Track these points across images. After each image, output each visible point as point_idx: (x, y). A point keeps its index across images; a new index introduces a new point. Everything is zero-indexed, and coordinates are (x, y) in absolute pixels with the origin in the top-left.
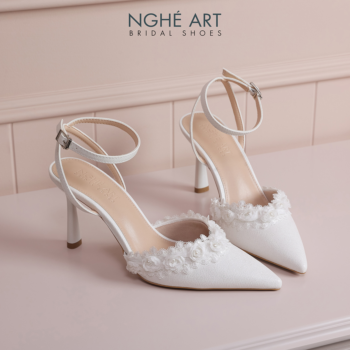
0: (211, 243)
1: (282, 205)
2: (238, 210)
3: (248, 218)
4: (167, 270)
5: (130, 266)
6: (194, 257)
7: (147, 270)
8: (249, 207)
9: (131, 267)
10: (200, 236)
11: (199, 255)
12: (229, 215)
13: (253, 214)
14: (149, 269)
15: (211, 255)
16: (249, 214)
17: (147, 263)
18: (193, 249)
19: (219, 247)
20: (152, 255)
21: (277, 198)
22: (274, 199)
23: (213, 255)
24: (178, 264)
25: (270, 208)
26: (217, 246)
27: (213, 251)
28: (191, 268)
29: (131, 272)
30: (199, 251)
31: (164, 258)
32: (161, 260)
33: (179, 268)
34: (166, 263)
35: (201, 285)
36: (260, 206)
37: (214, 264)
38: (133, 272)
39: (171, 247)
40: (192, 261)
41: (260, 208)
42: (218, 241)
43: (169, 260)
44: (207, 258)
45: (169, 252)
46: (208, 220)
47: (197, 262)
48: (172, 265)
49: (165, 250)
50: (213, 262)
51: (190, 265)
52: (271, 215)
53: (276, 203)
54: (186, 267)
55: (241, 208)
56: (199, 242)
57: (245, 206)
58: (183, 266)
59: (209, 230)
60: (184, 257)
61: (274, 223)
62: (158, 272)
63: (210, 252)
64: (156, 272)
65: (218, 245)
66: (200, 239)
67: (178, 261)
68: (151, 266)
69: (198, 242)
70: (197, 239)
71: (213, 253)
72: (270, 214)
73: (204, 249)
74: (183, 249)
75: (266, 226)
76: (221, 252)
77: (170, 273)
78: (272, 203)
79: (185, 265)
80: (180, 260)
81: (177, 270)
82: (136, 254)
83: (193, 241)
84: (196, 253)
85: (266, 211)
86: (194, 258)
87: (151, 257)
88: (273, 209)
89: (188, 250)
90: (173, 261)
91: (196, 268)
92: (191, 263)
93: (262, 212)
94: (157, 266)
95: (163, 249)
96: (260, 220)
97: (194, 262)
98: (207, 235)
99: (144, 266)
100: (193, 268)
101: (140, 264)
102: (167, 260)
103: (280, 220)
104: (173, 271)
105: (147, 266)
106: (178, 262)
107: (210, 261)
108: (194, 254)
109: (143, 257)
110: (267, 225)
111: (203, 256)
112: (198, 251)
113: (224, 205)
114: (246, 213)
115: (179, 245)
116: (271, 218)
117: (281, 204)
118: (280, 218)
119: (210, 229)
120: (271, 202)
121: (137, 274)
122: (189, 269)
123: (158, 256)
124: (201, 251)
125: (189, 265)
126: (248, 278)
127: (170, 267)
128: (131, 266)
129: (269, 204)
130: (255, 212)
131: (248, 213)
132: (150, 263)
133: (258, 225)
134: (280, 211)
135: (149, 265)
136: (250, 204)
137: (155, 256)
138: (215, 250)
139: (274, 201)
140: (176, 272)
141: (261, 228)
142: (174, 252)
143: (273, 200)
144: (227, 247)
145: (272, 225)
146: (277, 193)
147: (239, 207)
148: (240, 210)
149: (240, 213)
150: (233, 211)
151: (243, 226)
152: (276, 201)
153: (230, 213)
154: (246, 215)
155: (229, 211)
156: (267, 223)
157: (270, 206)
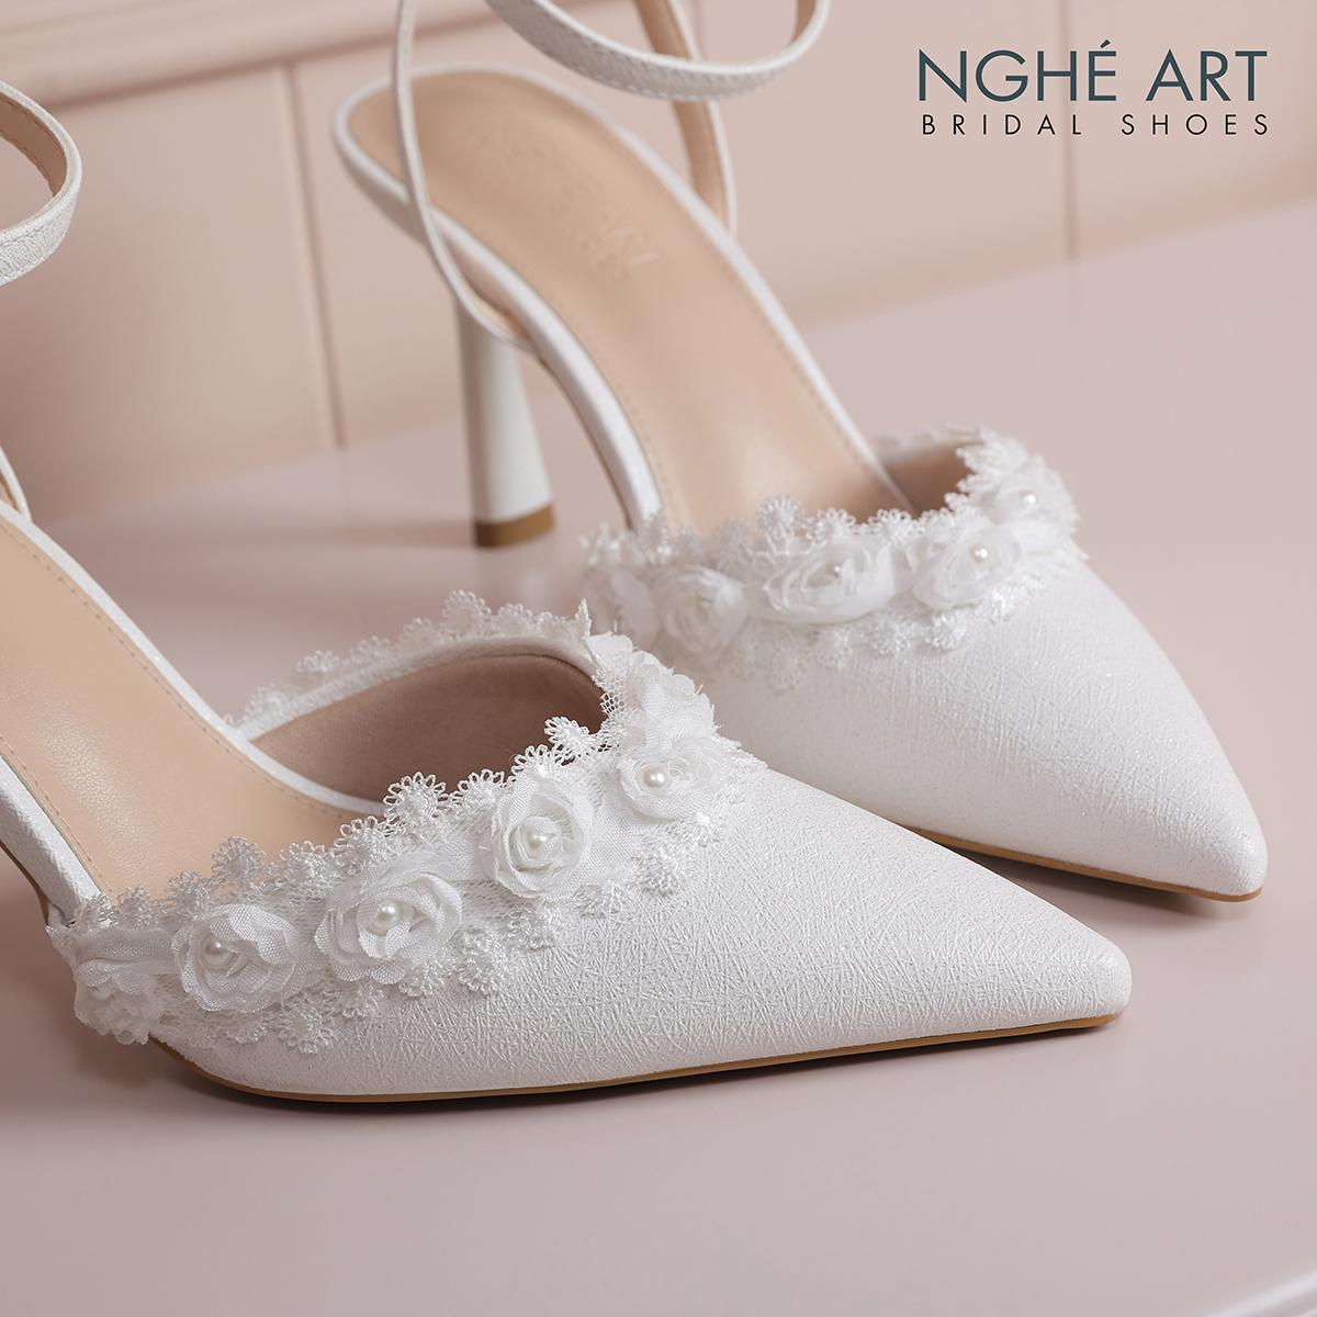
0: (628, 767)
1: (1032, 499)
2: (764, 558)
3: (831, 595)
4: (349, 988)
5: (97, 995)
6: (521, 870)
7: (215, 1005)
8: (830, 529)
9: (106, 1002)
10: (547, 731)
11: (554, 854)
12: (711, 602)
13: (860, 566)
14: (224, 996)
15: (636, 846)
16: (836, 575)
17: (208, 958)
18: (506, 820)
19: (679, 786)
20: (233, 899)
21: (992, 466)
22: (974, 474)
23: (647, 843)
24: (417, 934)
25: (959, 521)
26: (668, 782)
27: (645, 818)
28: (510, 947)
29: (111, 1036)
30: (551, 826)
31: (318, 906)
32: (299, 922)
33: (432, 960)
34: (334, 937)
35: (591, 1056)
36: (898, 515)
37: (665, 904)
38: (126, 1033)
39: (358, 826)
40: (511, 901)
41: (899, 527)
42: (667, 746)
43: (352, 914)
44: (613, 866)
45: (345, 859)
46: (580, 635)
47: (550, 905)
48: (380, 949)
49: (317, 852)
50: (656, 887)
51: (501, 931)
52: (979, 559)
53: (992, 494)
54: (474, 947)
55: (780, 543)
56: (542, 771)
57: (804, 532)
58: (456, 943)
59: (601, 691)
60: (456, 883)
61: (1005, 608)
62: (288, 1009)
63: (623, 823)
64: (276, 1007)
65: (674, 773)
66: (550, 746)
67: (417, 913)
68: (236, 974)
69: (537, 767)
70: (530, 749)
71: (651, 831)
72: (972, 552)
73: (584, 811)
74: (443, 825)
75: (956, 632)
76: (703, 819)
77: (372, 1006)
78: (967, 494)
79: (466, 938)
80: (426, 903)
81: (421, 976)
82: (130, 906)
83: (502, 763)
84: (534, 845)
85: (944, 538)
86: (523, 878)
87: (227, 909)
88: (983, 523)
89: (478, 829)
90: (384, 916)
91: (544, 947)
92: (509, 913)
93: (921, 546)
94: (277, 968)
95: (308, 849)
96: (913, 602)
97: (529, 903)
98: (592, 718)
99: (188, 979)
100: (522, 948)
101: (162, 969)
102: (340, 917)
103: (1036, 585)
104: (392, 990)
105: (209, 976)
106: (419, 919)
107: (634, 885)
108: (523, 848)
109: (172, 923)
110: (958, 628)
111: (586, 855)
112: (547, 832)
113: (670, 550)
114: (815, 568)
115: (408, 803)
116: (979, 576)
117: (1024, 494)
118: (1033, 577)
119: (603, 680)
120: (958, 492)
121: (153, 1039)
122: (499, 958)
123: (274, 897)
124: (567, 824)
125: (494, 935)
126: (908, 970)
127: (365, 962)
128: (105, 994)
129: (949, 498)
130: (874, 554)
131: (830, 570)
132: (226, 957)
133: (904, 633)
134: (1027, 531)
135: (223, 971)
136: (836, 515)
137: (254, 900)
138: (661, 808)
139: (976, 482)
140: (416, 988)
141: (926, 649)
142: (384, 854)
143: (971, 479)
144: (731, 780)
145: (992, 622)
146: (981, 443)
147: (765, 540)
148: (773, 562)
149: (777, 575)
150: (732, 574)
151: (810, 655)
152: (988, 482)
153: (716, 590)
154: (815, 583)
155: (708, 578)
156: (957, 613)
157: (958, 511)
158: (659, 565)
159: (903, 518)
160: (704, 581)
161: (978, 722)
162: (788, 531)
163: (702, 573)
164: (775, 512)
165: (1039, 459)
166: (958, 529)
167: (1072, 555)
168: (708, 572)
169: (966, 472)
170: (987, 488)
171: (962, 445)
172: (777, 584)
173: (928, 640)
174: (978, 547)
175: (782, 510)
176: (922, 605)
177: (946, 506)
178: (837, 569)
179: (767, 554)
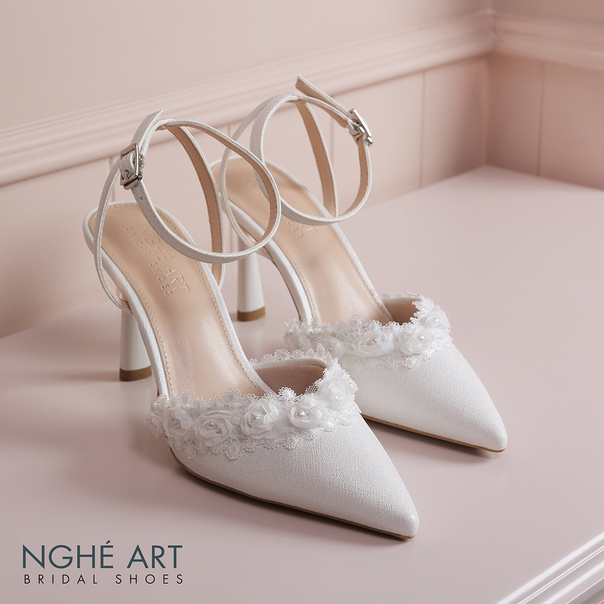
1: (437, 320)
2: (352, 335)
3: (373, 348)
8: (373, 327)
12: (334, 348)
13: (383, 339)
16: (375, 342)
21: (424, 308)
22: (419, 311)
25: (413, 327)
36: (395, 323)
41: (395, 327)
52: (421, 340)
53: (426, 318)
55: (357, 330)
57: (365, 327)
61: (429, 356)
72: (419, 337)
75: (413, 362)
78: (417, 318)
85: (410, 332)
88: (422, 328)
93: (403, 334)
96: (399, 352)
103: (438, 348)
113: (320, 330)
114: (369, 339)
116: (421, 345)
117: (435, 319)
118: (437, 346)
120: (414, 317)
129: (411, 319)
130: (387, 336)
131: (374, 340)
134: (436, 331)
136: (375, 322)
141: (403, 368)
143: (418, 313)
145: (425, 360)
146: (420, 300)
147: (352, 329)
148: (355, 336)
149: (356, 341)
150: (341, 339)
151: (365, 367)
152: (423, 314)
153: (335, 344)
154: (369, 344)
155: (333, 340)
156: (413, 356)
157: (414, 323)
158: (315, 334)
159: (397, 324)
160: (331, 341)
161: (419, 391)
162: (360, 327)
163: (331, 338)
164: (355, 321)
165: (438, 307)
166: (415, 329)
167: (448, 339)
168: (333, 338)
169: (417, 310)
170: (423, 316)
171: (415, 300)
172: (356, 343)
173: (404, 365)
174: (421, 336)
175: (358, 319)
176: (402, 353)
177: (411, 321)
178: (376, 340)
179: (353, 334)
